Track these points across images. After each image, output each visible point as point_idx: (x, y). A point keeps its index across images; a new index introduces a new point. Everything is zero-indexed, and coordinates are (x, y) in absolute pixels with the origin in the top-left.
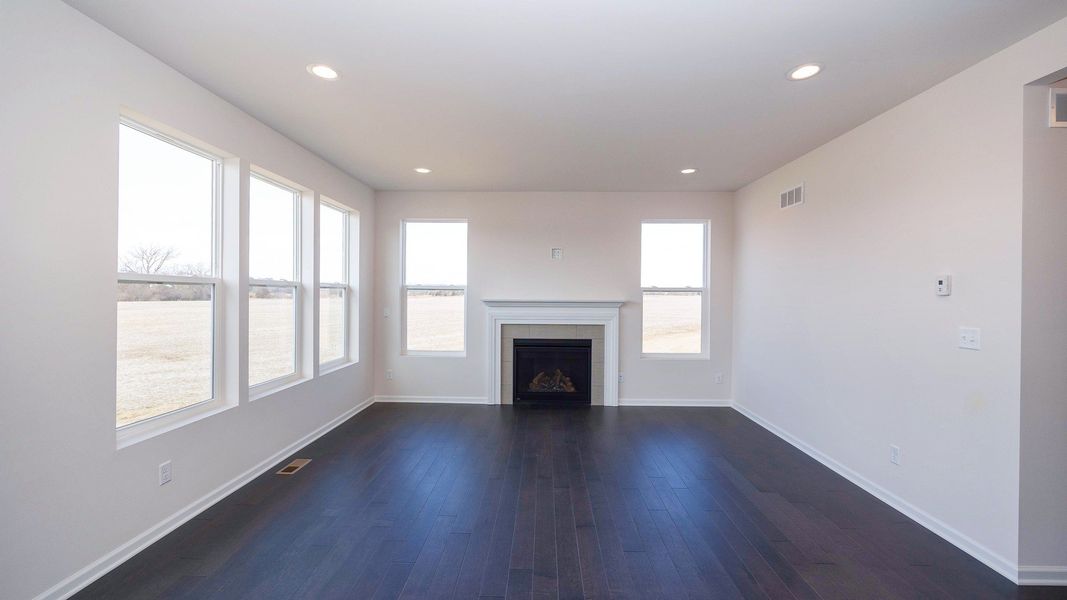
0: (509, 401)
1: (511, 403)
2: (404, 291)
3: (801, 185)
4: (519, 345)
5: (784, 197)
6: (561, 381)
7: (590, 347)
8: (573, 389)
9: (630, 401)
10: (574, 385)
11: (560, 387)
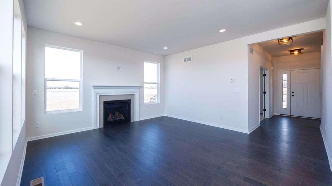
0: (102, 126)
1: (103, 127)
2: (45, 80)
3: (192, 57)
4: (106, 103)
5: (185, 59)
6: (119, 115)
7: (130, 102)
8: (124, 118)
9: (142, 119)
10: (124, 116)
11: (119, 118)
